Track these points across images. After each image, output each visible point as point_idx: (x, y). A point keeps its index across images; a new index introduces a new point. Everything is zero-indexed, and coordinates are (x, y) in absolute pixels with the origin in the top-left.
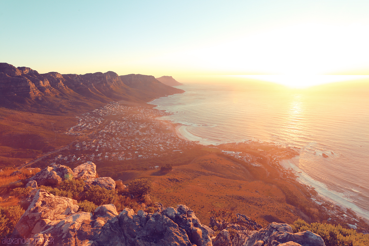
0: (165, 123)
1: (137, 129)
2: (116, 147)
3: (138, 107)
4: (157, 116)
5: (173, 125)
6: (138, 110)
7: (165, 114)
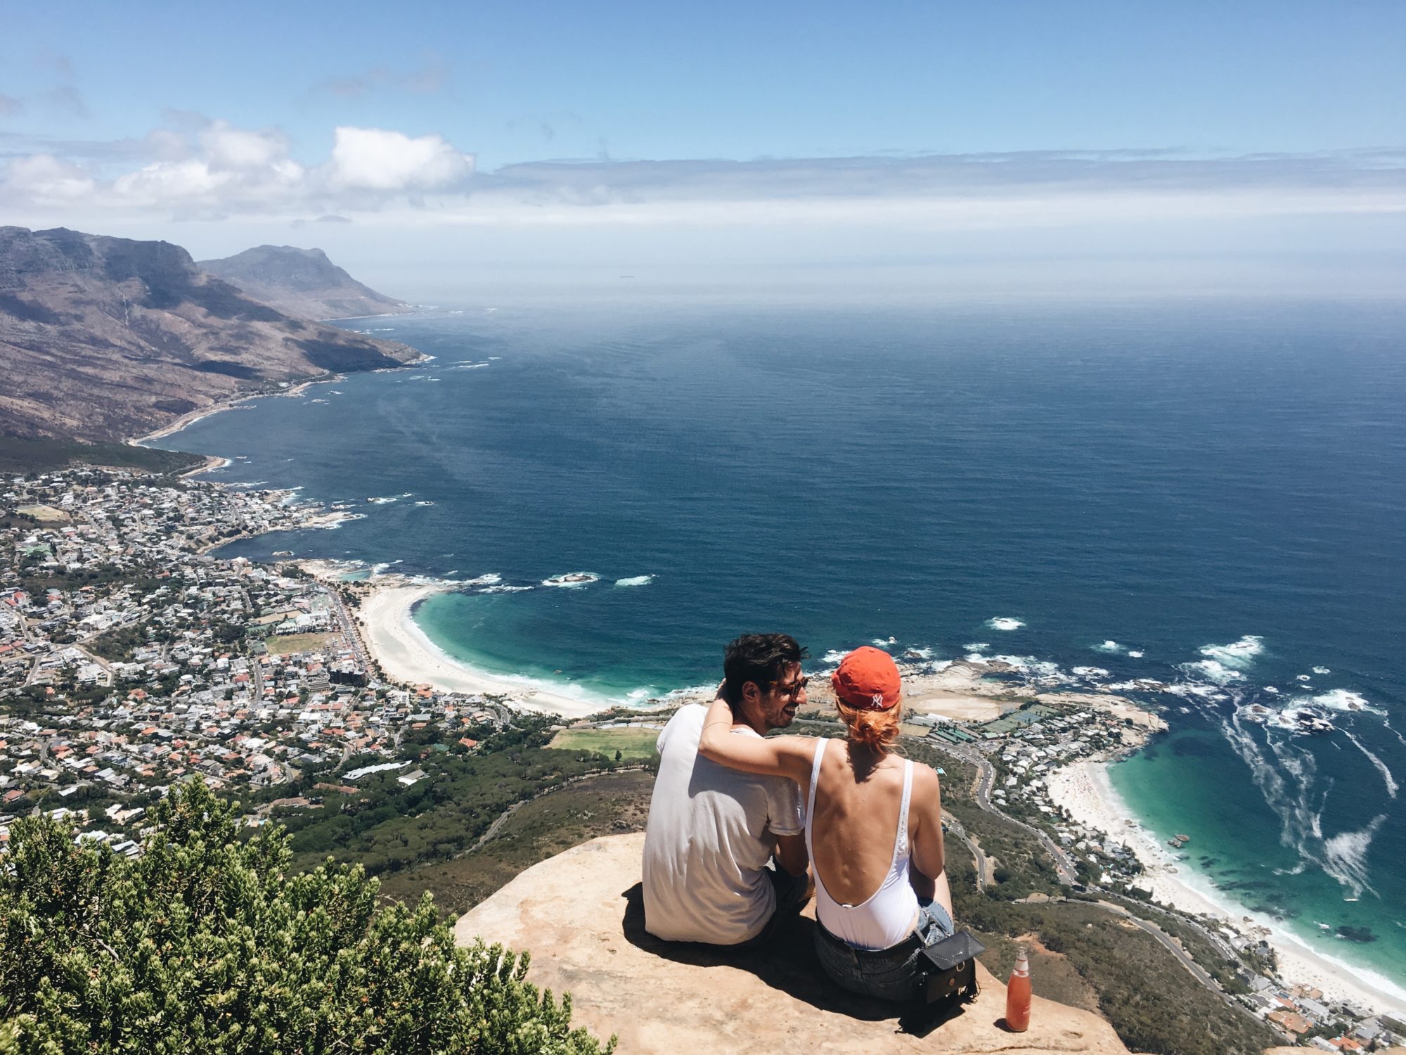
3: (64, 476)
4: (224, 536)
5: (346, 590)
6: (68, 498)
7: (284, 517)
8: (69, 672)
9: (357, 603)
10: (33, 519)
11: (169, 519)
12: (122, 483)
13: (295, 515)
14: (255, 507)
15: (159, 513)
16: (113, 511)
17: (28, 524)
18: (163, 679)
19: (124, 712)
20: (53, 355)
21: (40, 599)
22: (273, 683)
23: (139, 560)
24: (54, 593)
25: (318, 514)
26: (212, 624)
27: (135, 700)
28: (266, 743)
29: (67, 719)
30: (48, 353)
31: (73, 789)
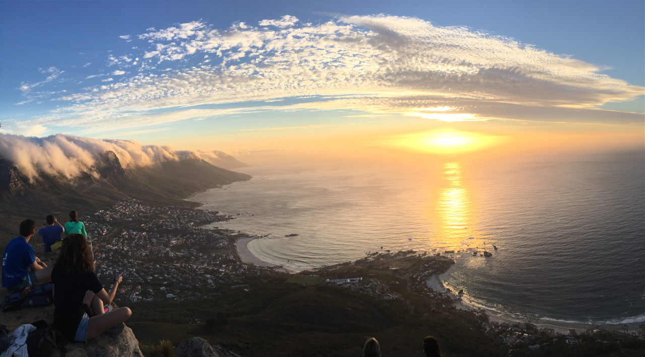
0: (216, 235)
1: (166, 245)
4: (203, 222)
5: (231, 237)
7: (217, 218)
8: (167, 254)
9: (234, 241)
10: (161, 217)
18: (187, 257)
21: (162, 236)
23: (183, 228)
24: (165, 234)
26: (199, 245)
28: (211, 276)
31: (166, 282)
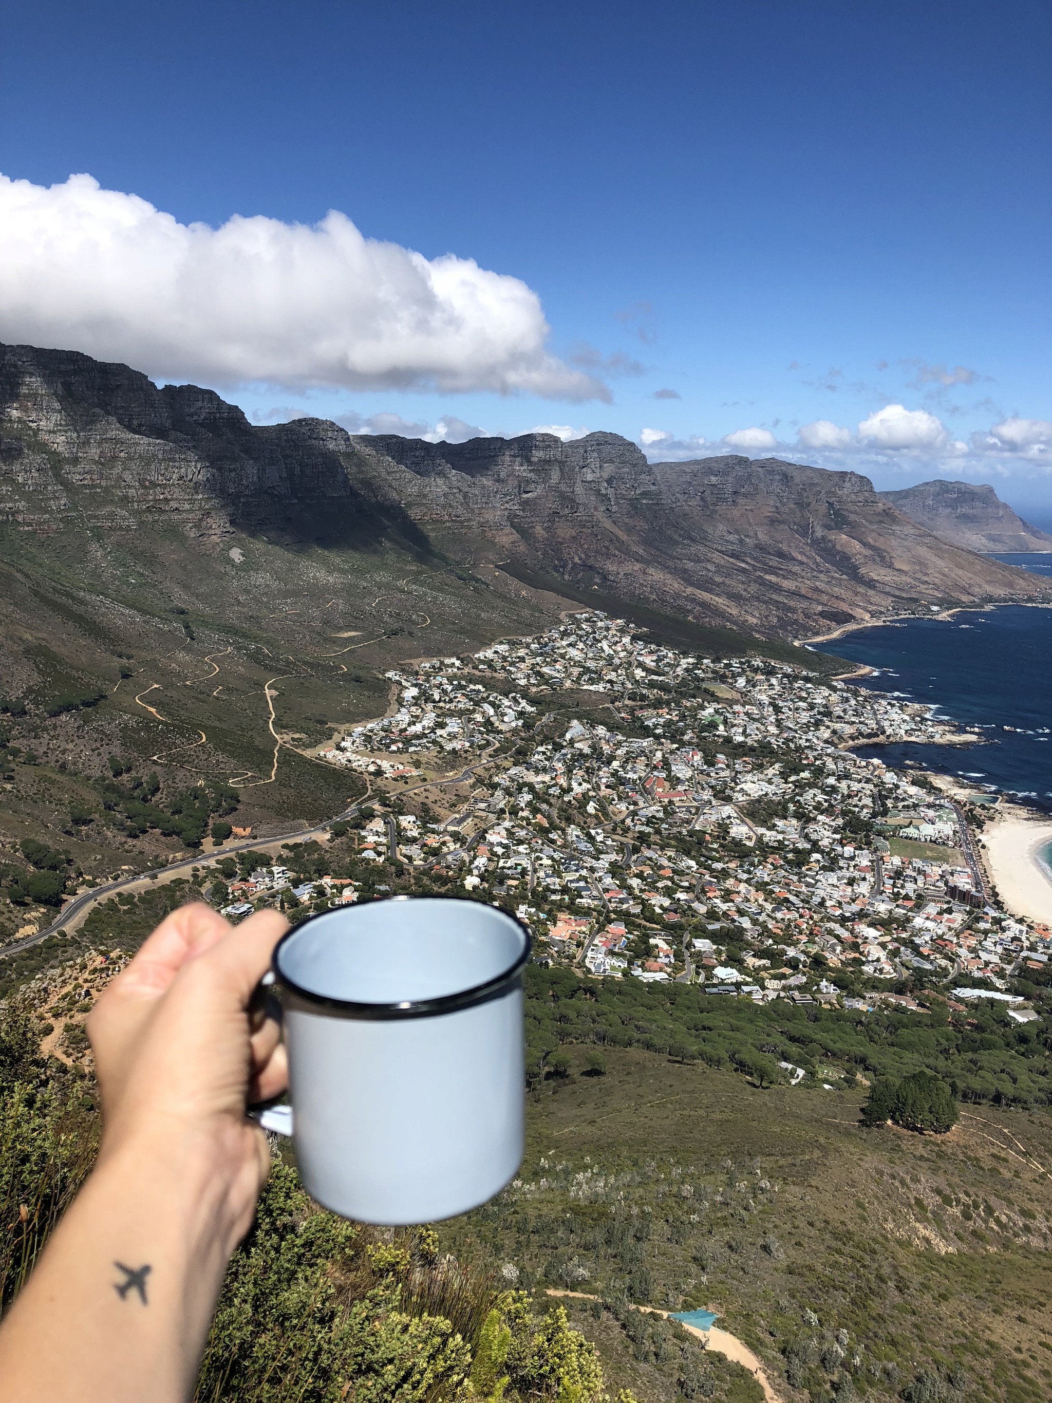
2: (582, 884)
3: (741, 663)
4: (864, 737)
5: (971, 810)
6: (741, 682)
7: (920, 730)
8: (723, 827)
9: (980, 826)
10: (713, 695)
11: (819, 713)
12: (786, 675)
13: (931, 729)
14: (895, 717)
15: (812, 707)
16: (774, 699)
17: (709, 697)
18: (796, 851)
19: (763, 873)
20: (747, 563)
21: (710, 761)
22: (891, 881)
23: (791, 744)
24: (721, 757)
25: (953, 733)
26: (844, 813)
27: (772, 864)
28: (881, 936)
29: (718, 866)
30: (744, 561)
31: (716, 926)
